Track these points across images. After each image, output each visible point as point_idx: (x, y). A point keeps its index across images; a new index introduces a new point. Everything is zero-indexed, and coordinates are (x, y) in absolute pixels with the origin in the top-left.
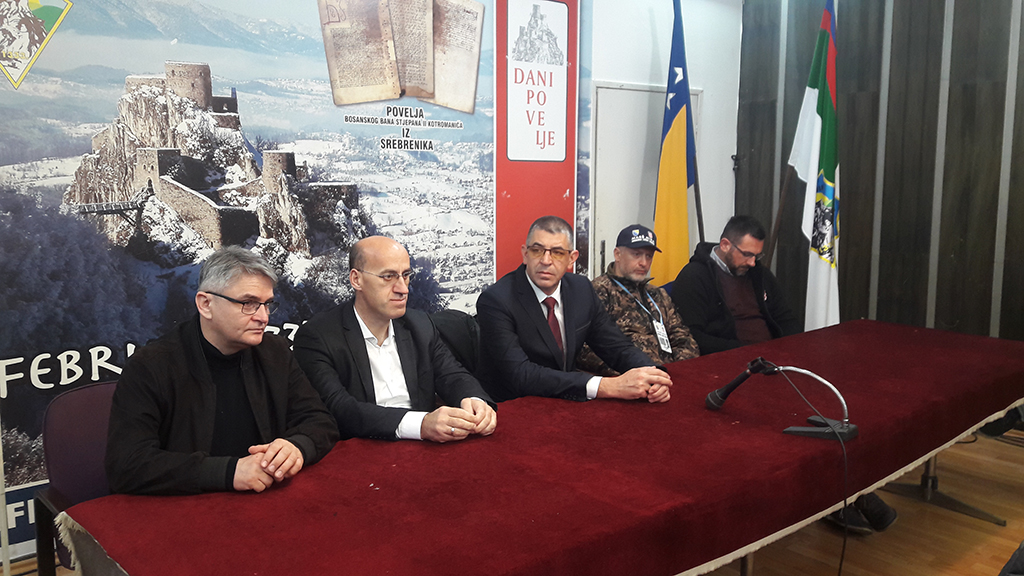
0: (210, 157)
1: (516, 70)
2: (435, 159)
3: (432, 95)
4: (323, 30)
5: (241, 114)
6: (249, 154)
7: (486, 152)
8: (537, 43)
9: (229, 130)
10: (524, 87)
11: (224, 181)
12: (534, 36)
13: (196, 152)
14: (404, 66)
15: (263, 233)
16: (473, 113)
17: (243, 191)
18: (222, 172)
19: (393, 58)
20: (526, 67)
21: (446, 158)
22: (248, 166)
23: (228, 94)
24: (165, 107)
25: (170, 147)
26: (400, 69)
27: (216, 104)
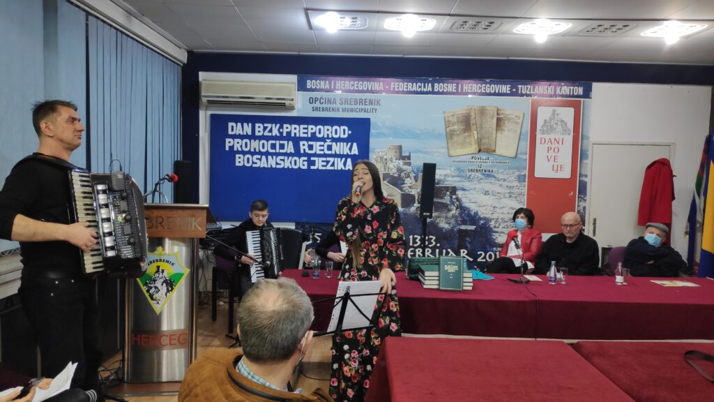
0: (400, 175)
1: (541, 139)
2: (495, 177)
3: (495, 151)
4: (446, 130)
5: (412, 161)
6: (414, 175)
7: (522, 174)
8: (555, 126)
9: (407, 167)
10: (546, 146)
11: (404, 183)
12: (552, 123)
13: (395, 173)
14: (481, 140)
15: (417, 202)
16: (515, 157)
17: (410, 187)
18: (404, 181)
19: (476, 137)
20: (547, 137)
21: (500, 176)
22: (413, 179)
23: (408, 154)
24: (386, 159)
25: (387, 172)
26: (479, 142)
27: (403, 158)
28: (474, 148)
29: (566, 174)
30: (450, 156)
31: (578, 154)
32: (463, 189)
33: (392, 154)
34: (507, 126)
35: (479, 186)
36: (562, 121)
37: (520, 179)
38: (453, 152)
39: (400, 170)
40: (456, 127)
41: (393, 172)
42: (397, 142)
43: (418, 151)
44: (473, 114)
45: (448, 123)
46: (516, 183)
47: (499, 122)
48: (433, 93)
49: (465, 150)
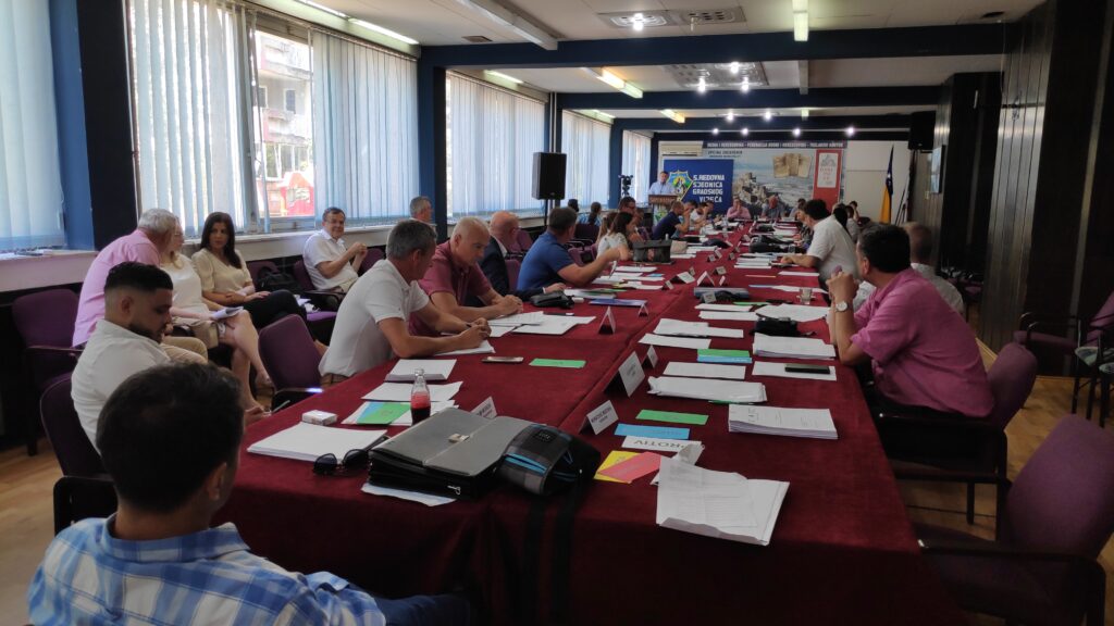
0: (750, 187)
1: (821, 168)
2: (797, 187)
3: (797, 175)
4: (774, 165)
7: (811, 185)
8: (828, 163)
10: (823, 172)
16: (808, 178)
19: (788, 168)
20: (824, 168)
21: (800, 187)
26: (790, 171)
27: (751, 178)
28: (787, 174)
29: (833, 185)
30: (775, 177)
31: (840, 175)
33: (746, 177)
34: (804, 162)
35: (789, 191)
36: (832, 160)
38: (777, 175)
39: (751, 184)
40: (779, 164)
41: (748, 185)
42: (750, 172)
43: (760, 175)
44: (787, 157)
45: (775, 162)
46: (808, 189)
47: (800, 161)
48: (767, 147)
49: (783, 175)
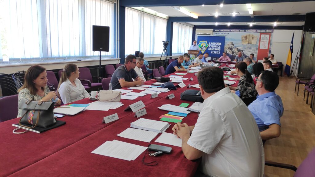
3: (251, 43)
6: (235, 48)
10: (262, 42)
11: (232, 49)
12: (264, 38)
15: (235, 53)
16: (256, 45)
17: (234, 50)
21: (252, 48)
25: (229, 47)
26: (248, 42)
27: (233, 44)
28: (247, 43)
29: (267, 48)
30: (242, 44)
31: (270, 44)
32: (244, 51)
33: (230, 44)
34: (254, 38)
35: (248, 50)
36: (266, 37)
37: (257, 49)
38: (243, 43)
39: (232, 47)
40: (244, 39)
41: (231, 47)
42: (232, 42)
43: (236, 43)
44: (247, 36)
45: (242, 38)
46: (255, 50)
48: (239, 32)
49: (245, 43)
